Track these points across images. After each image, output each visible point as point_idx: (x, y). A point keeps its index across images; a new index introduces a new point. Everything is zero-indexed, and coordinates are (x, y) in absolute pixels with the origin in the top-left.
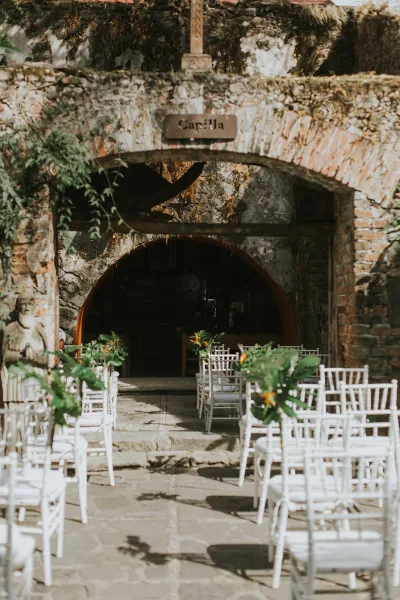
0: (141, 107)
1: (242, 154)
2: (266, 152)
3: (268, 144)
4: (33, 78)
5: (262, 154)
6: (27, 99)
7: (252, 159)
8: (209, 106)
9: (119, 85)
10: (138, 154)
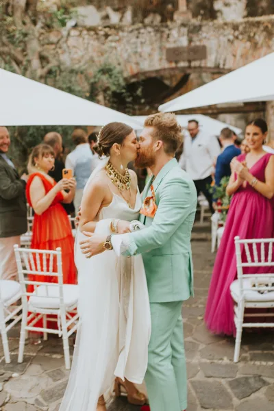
0: (151, 44)
1: (210, 68)
2: (224, 65)
3: (225, 61)
4: (92, 33)
5: (221, 66)
6: (90, 45)
7: (216, 71)
8: (190, 41)
9: (139, 33)
10: (152, 72)
